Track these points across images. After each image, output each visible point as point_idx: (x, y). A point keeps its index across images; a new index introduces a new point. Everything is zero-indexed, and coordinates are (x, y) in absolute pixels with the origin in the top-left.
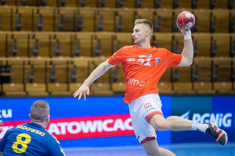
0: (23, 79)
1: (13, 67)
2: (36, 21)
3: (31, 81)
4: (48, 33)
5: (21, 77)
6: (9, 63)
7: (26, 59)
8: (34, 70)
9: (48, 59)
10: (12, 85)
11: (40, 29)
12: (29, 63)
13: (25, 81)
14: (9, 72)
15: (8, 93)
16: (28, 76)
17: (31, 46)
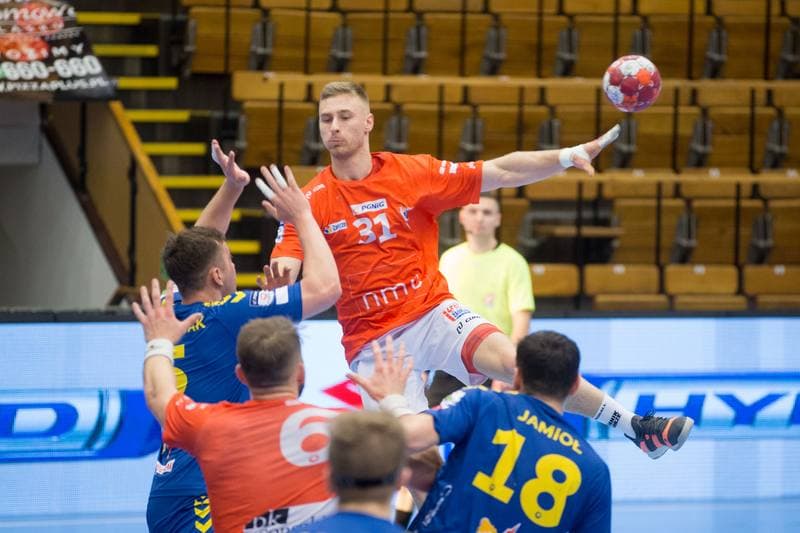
0: (658, 250)
1: (622, 203)
2: (700, 40)
3: (685, 257)
4: (745, 85)
5: (651, 241)
6: (608, 192)
7: (667, 177)
8: (694, 216)
9: (747, 179)
10: (619, 269)
11: (716, 71)
12: (677, 191)
13: (664, 258)
14: (605, 223)
15: (601, 299)
16: (673, 237)
17: (685, 130)
